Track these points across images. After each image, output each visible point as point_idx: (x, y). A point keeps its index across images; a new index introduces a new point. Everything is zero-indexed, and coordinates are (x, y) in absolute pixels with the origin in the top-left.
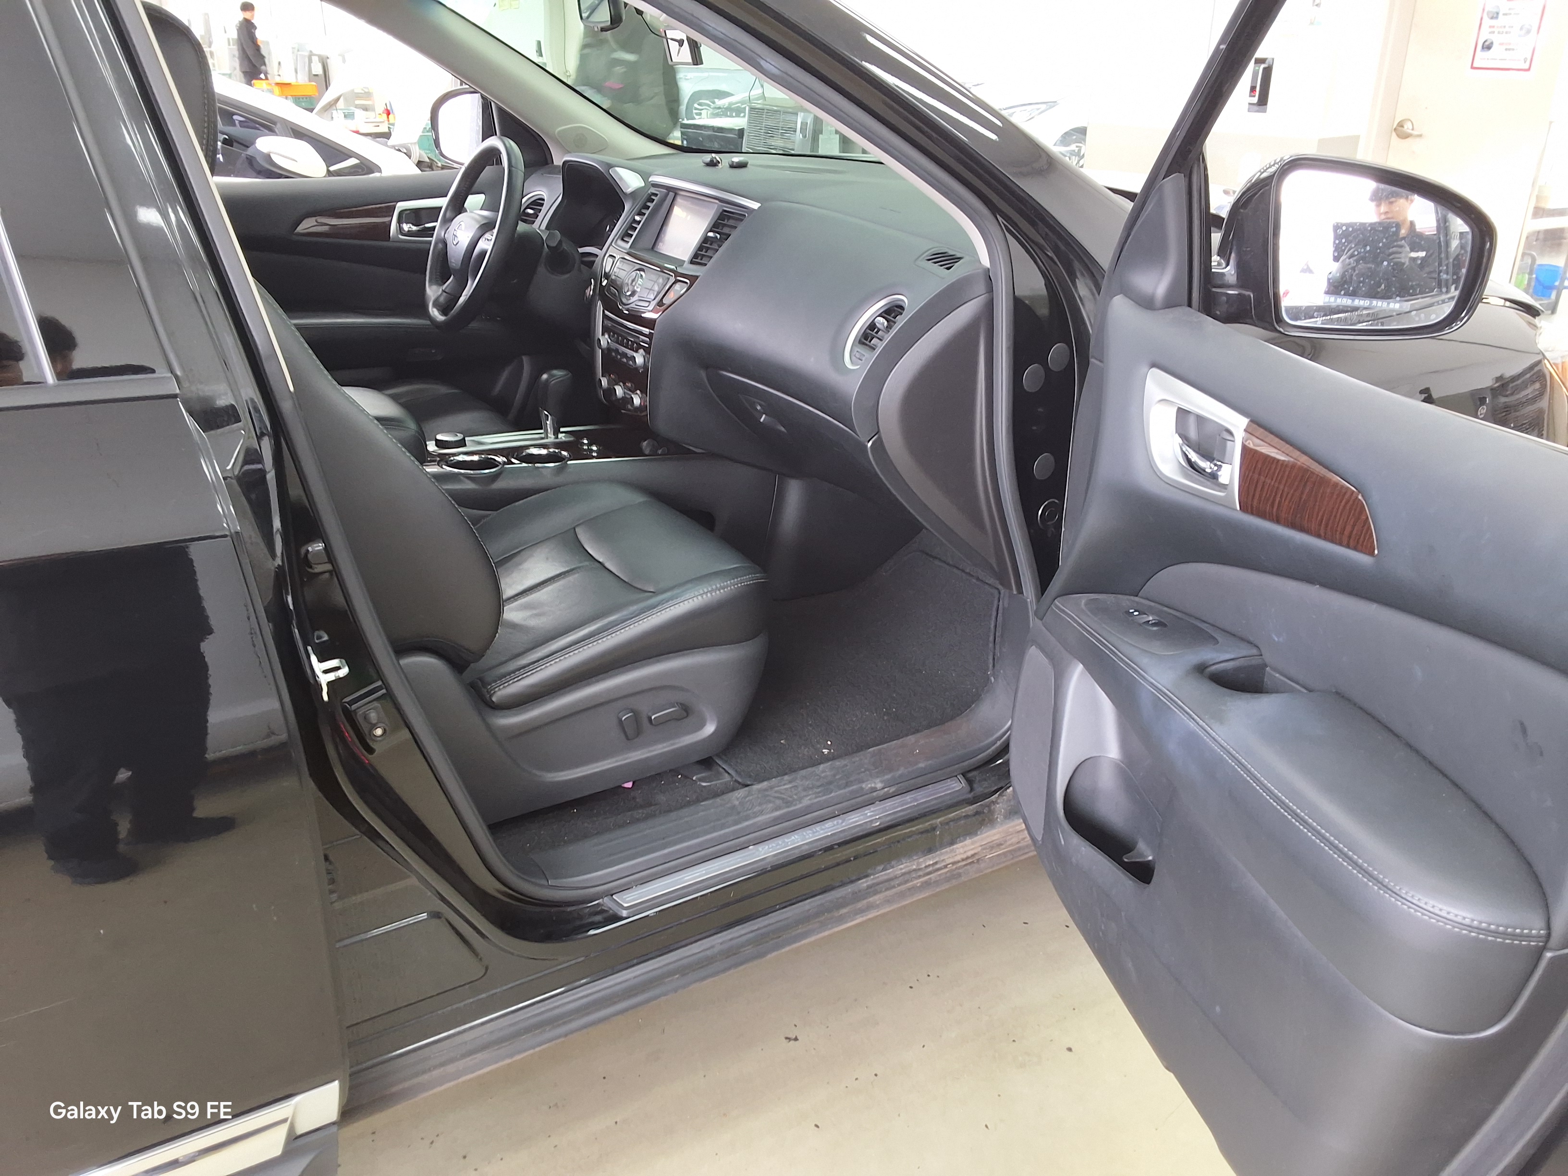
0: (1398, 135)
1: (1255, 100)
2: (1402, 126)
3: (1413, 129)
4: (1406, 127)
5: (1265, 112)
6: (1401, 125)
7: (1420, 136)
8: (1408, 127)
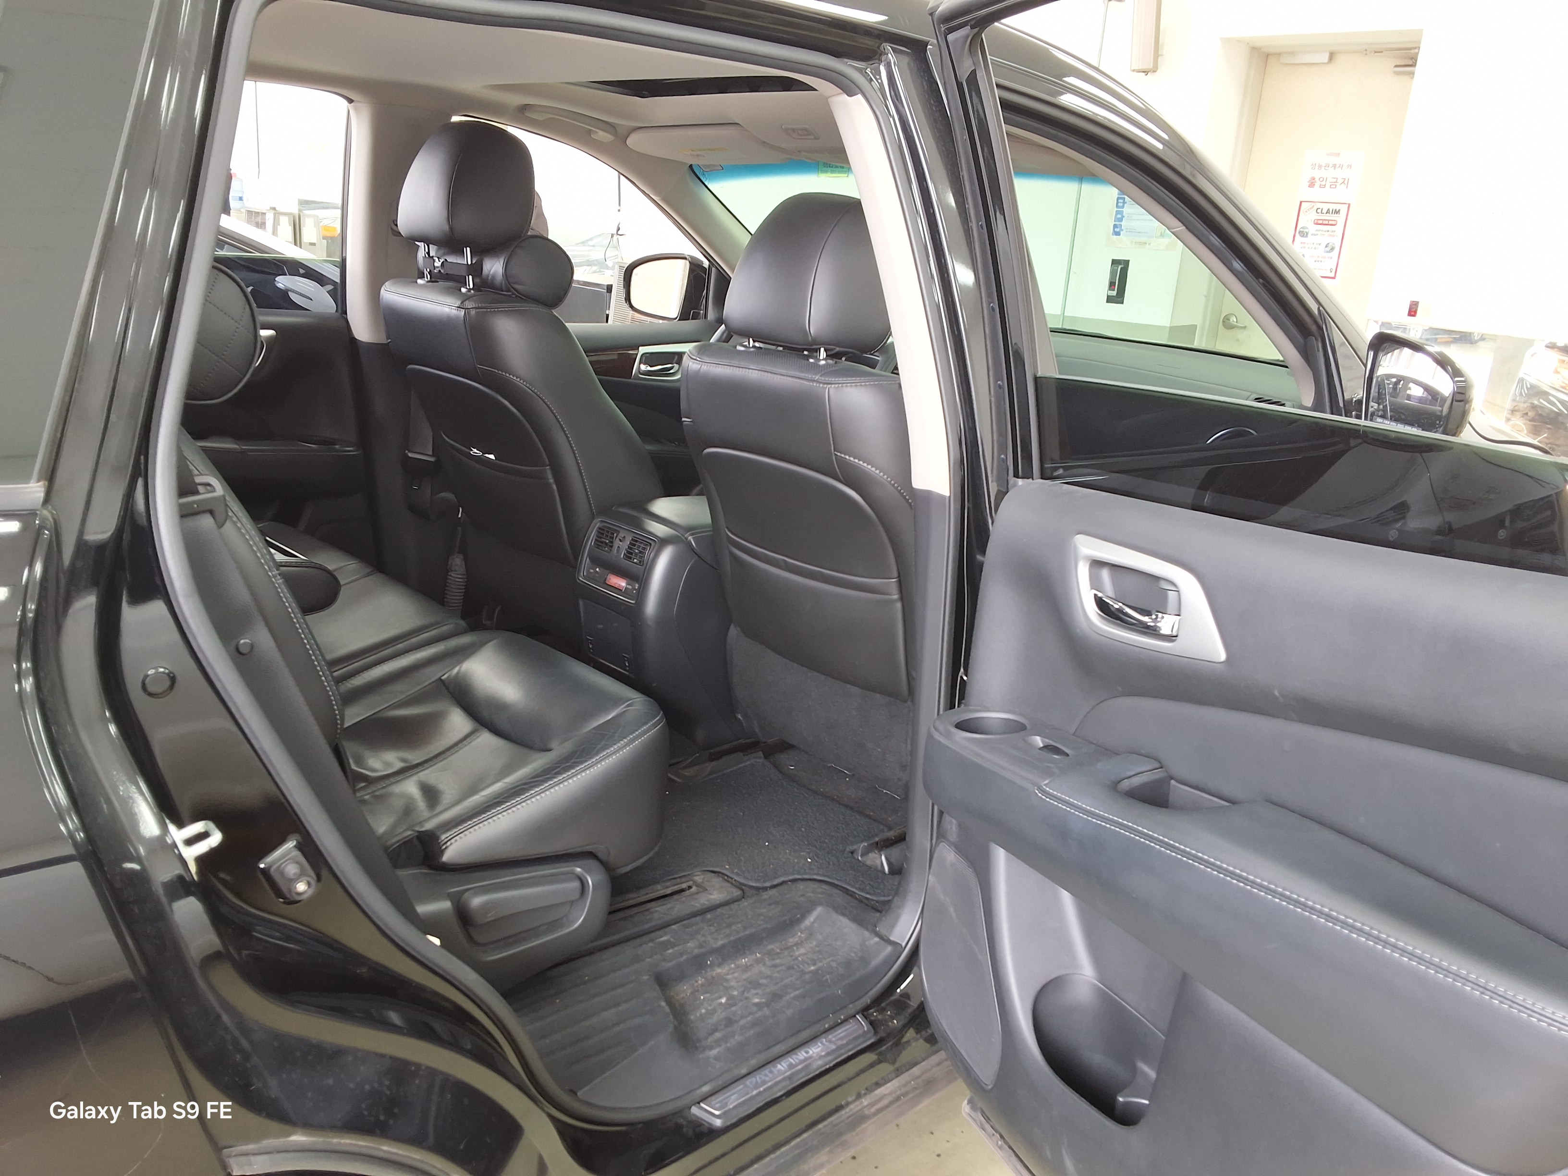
0: (1224, 326)
1: (1114, 293)
2: (1229, 320)
3: (1237, 322)
4: (1231, 320)
5: (1122, 303)
6: (1227, 318)
7: (1245, 327)
8: (1233, 319)
